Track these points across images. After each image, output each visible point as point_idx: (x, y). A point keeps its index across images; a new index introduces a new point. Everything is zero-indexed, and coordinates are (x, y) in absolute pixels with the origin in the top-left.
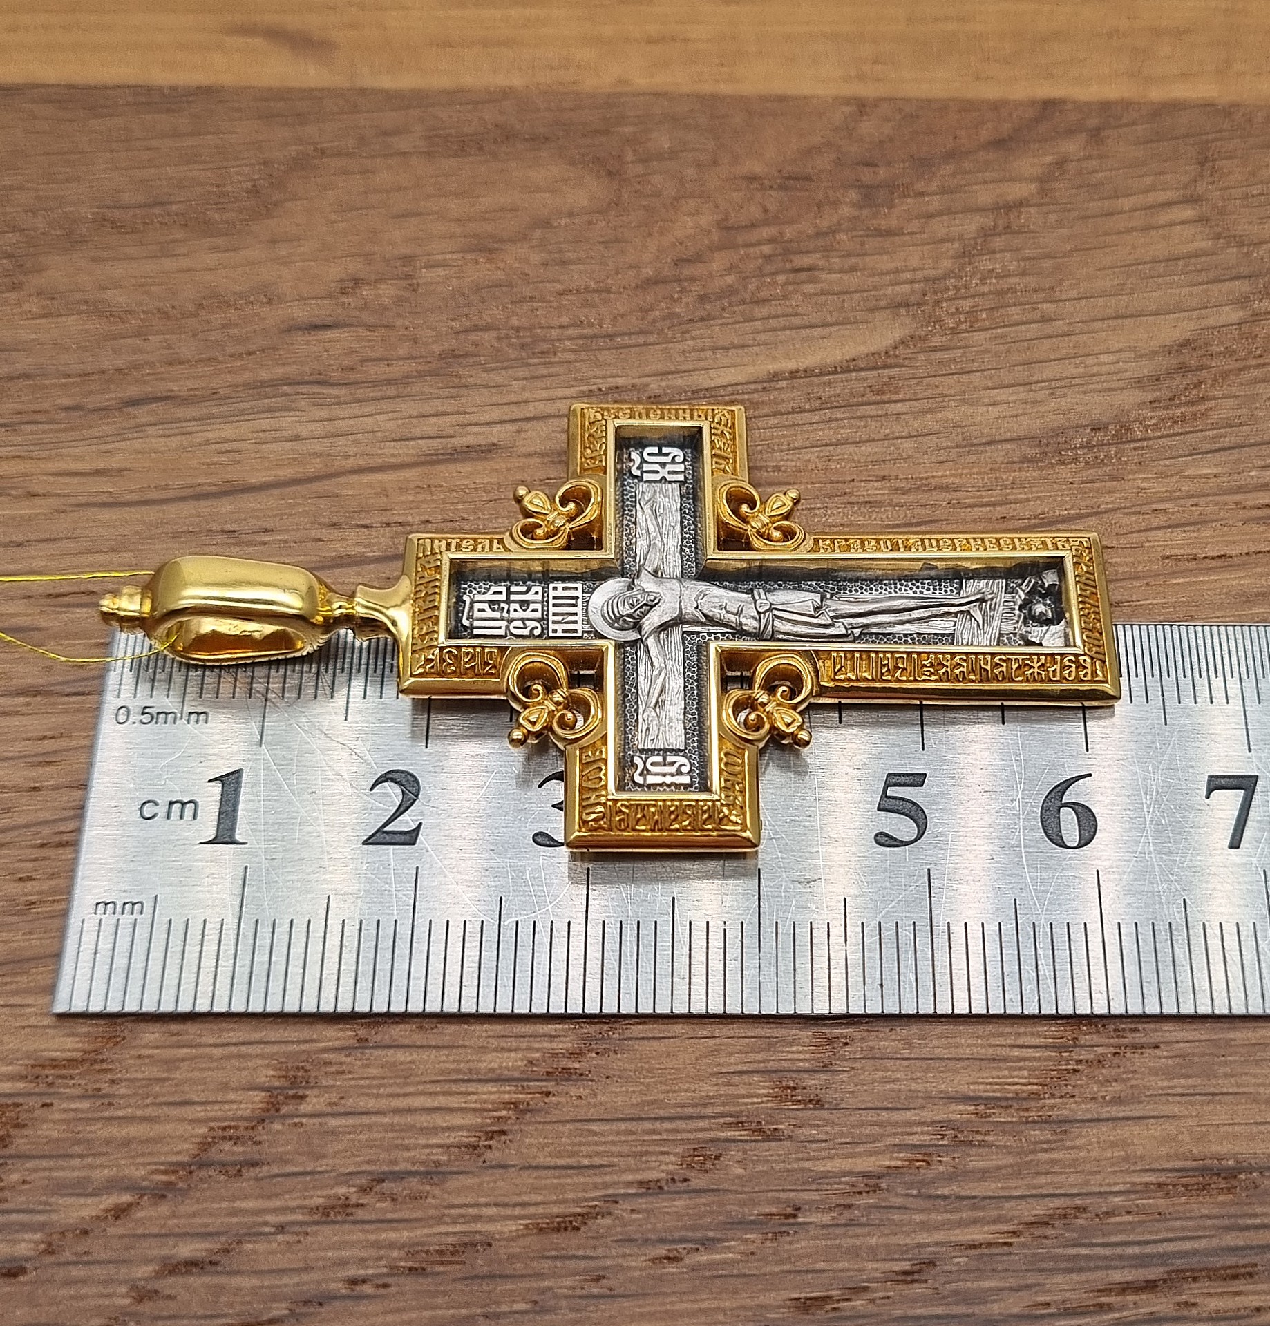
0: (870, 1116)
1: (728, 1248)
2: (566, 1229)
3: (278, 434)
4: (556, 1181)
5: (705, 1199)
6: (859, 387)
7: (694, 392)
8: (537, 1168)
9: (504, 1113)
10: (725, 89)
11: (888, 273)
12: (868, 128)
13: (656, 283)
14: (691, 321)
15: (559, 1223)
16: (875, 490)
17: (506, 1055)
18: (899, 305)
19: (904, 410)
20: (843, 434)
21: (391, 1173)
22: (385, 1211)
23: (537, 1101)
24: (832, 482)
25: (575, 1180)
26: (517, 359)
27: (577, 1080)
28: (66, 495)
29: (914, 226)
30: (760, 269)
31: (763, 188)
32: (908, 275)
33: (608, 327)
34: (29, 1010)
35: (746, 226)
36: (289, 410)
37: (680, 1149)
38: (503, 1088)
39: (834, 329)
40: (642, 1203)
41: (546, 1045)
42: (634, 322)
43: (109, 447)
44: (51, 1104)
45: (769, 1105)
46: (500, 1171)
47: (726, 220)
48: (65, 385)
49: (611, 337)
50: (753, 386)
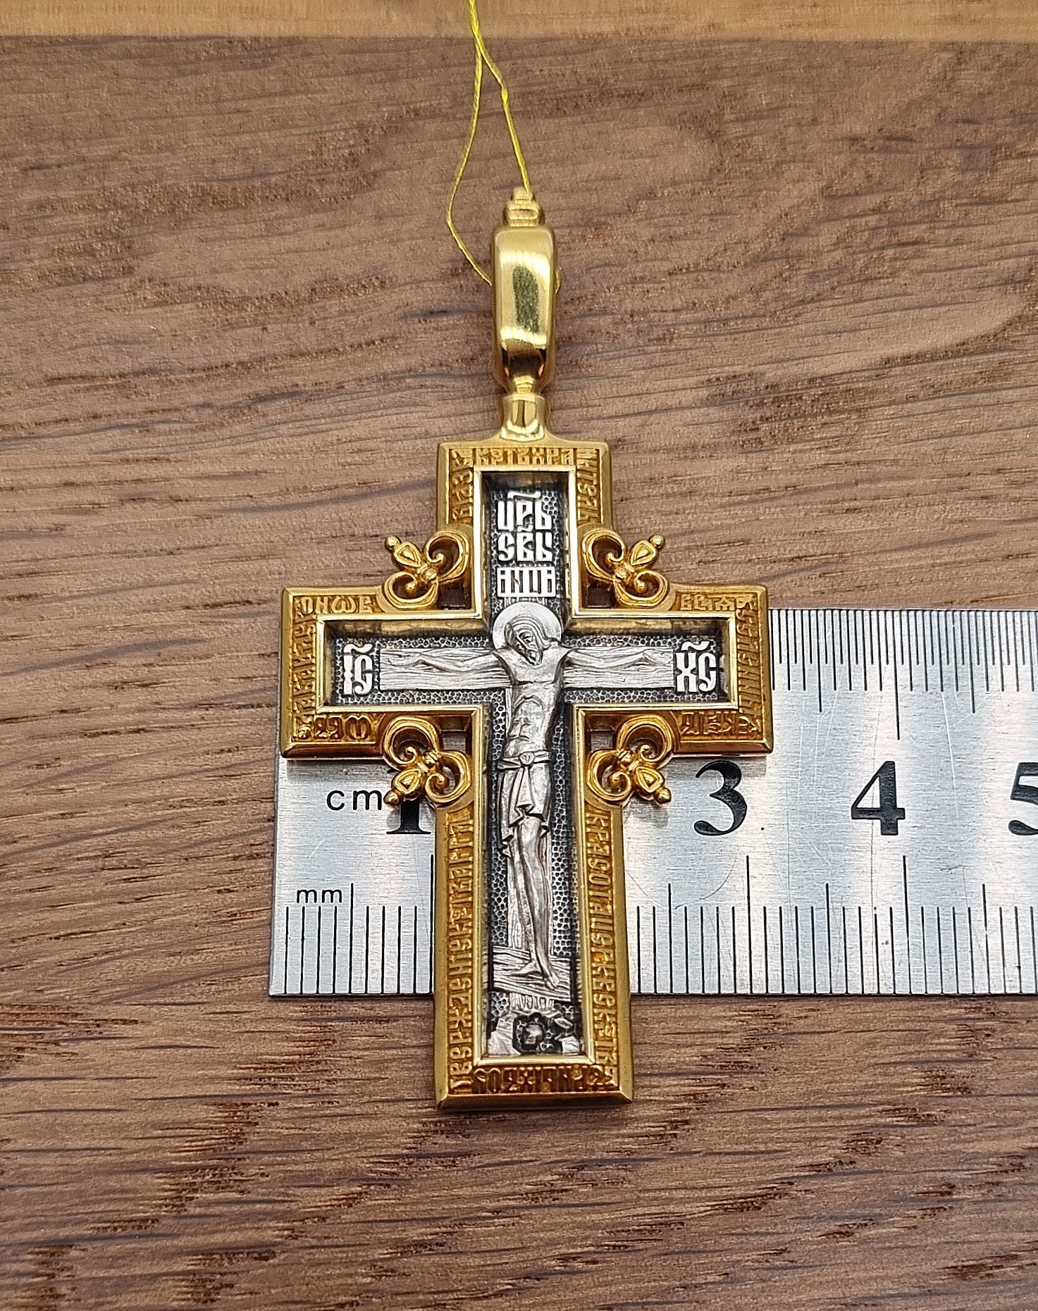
0: (1013, 1102)
1: (893, 1222)
2: (748, 1209)
3: (407, 431)
4: (736, 1166)
5: (872, 1179)
6: (971, 372)
7: (811, 380)
8: (719, 1153)
9: (685, 1104)
10: (820, 34)
11: (993, 246)
12: (968, 78)
13: (765, 260)
14: (803, 302)
15: (742, 1203)
16: (992, 484)
17: (683, 1050)
18: (1006, 283)
19: (1015, 398)
20: (958, 423)
21: (588, 1161)
22: (587, 1195)
23: (715, 1093)
24: (950, 476)
25: (753, 1164)
26: (633, 347)
27: (748, 1073)
28: (209, 500)
29: (1017, 193)
30: (867, 243)
31: (865, 151)
32: (1012, 249)
33: (721, 311)
34: (244, 1016)
35: (849, 195)
36: (416, 405)
37: (844, 1134)
38: (682, 1082)
39: (944, 309)
40: (814, 1184)
41: (719, 1041)
42: (746, 305)
43: (243, 447)
44: (277, 1104)
45: (922, 1093)
46: (686, 1157)
47: (829, 187)
48: (190, 381)
49: (725, 321)
50: (866, 374)
